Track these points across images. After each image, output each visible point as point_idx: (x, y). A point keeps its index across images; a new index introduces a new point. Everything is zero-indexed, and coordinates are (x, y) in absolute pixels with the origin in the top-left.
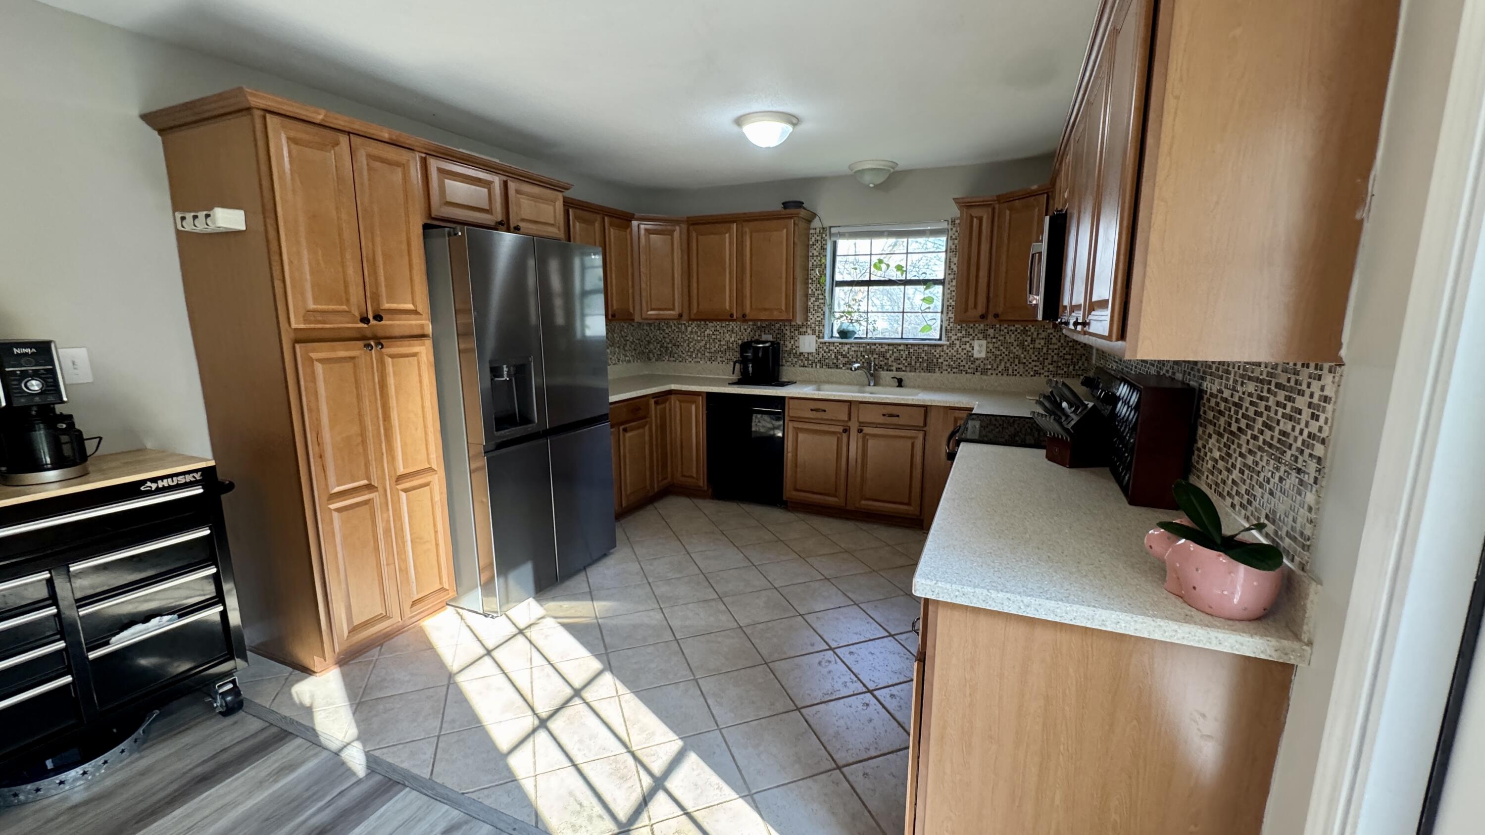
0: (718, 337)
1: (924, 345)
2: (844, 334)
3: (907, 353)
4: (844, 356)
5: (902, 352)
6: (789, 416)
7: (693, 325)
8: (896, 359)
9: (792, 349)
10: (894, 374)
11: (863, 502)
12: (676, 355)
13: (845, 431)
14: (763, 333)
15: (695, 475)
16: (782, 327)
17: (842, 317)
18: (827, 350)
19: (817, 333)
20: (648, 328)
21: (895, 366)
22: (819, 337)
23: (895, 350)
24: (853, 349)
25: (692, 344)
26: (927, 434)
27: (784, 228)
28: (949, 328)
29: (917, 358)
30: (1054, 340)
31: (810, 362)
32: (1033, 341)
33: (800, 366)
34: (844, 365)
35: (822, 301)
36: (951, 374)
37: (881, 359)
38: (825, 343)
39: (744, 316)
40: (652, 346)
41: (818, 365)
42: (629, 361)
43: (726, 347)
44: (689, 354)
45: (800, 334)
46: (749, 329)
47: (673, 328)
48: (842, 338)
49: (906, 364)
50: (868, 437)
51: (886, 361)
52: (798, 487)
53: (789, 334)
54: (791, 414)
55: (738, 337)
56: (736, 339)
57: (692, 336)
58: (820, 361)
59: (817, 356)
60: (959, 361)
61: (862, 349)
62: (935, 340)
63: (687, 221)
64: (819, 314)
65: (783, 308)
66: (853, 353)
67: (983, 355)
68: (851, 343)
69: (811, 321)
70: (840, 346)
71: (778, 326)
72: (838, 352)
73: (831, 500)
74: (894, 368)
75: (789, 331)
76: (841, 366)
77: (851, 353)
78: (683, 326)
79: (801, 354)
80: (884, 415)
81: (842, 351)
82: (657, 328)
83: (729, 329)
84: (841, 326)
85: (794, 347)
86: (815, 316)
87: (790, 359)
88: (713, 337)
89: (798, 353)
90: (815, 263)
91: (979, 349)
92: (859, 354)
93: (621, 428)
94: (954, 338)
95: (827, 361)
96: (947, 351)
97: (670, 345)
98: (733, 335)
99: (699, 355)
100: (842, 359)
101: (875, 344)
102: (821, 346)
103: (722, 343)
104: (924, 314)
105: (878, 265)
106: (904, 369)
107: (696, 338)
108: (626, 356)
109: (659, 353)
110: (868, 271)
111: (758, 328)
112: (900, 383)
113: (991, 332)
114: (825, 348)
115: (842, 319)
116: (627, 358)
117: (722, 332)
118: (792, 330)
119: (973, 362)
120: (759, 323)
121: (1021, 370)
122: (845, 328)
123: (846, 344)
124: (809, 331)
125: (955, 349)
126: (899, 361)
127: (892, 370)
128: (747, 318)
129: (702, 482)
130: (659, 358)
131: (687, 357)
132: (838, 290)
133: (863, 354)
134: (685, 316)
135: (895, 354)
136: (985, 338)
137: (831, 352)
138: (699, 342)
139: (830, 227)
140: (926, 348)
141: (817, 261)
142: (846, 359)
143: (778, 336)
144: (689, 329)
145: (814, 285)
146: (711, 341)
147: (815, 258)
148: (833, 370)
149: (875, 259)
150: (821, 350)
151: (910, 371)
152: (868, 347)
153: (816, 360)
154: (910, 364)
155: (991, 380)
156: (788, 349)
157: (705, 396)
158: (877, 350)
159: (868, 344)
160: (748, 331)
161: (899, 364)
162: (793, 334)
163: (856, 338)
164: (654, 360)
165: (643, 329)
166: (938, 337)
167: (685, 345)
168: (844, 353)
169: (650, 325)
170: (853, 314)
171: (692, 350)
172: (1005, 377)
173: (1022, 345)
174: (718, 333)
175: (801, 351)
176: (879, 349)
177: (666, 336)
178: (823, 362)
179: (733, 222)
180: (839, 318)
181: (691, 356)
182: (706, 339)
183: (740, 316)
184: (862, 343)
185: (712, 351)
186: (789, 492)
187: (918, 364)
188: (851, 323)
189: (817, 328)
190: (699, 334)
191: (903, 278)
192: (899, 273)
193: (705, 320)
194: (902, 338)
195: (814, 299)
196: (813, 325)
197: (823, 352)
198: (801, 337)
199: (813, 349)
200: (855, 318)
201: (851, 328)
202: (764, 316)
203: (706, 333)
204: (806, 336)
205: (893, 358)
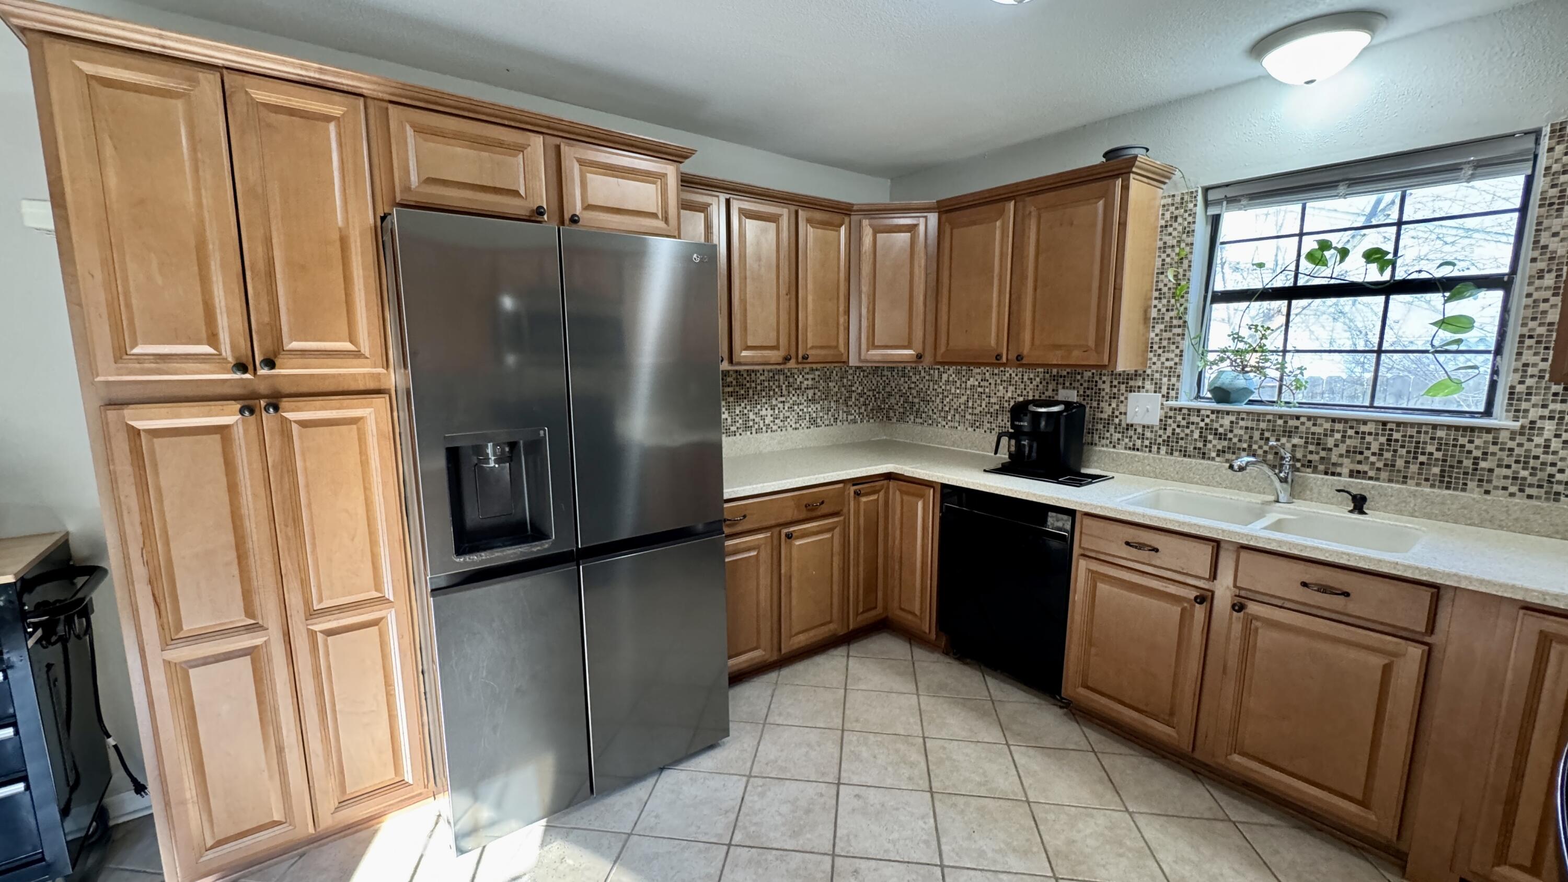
0: (987, 390)
1: (1435, 427)
2: (1222, 394)
3: (1383, 439)
4: (1221, 437)
5: (1369, 439)
6: (1080, 547)
7: (951, 372)
8: (1353, 452)
9: (1113, 416)
10: (1345, 481)
11: (1236, 758)
12: (924, 415)
13: (1200, 599)
14: (1060, 387)
15: (918, 612)
16: (1097, 378)
17: (1222, 360)
18: (1184, 423)
19: (1164, 390)
20: (889, 374)
21: (1347, 465)
22: (1167, 397)
23: (1350, 432)
24: (1242, 423)
25: (948, 400)
26: (1436, 654)
27: (1100, 198)
28: (1520, 388)
29: (1414, 453)
31: (1147, 443)
33: (1127, 448)
34: (1220, 453)
35: (1179, 331)
36: (1519, 500)
37: (1311, 448)
38: (1180, 409)
39: (1019, 357)
40: (893, 401)
41: (1163, 449)
42: (854, 421)
43: (997, 407)
44: (942, 414)
45: (1131, 390)
46: (1038, 379)
47: (923, 374)
48: (1218, 402)
49: (1380, 465)
50: (1256, 623)
51: (1323, 454)
52: (1090, 682)
53: (1108, 390)
54: (1084, 545)
55: (1019, 392)
56: (1015, 395)
57: (948, 388)
58: (1167, 442)
59: (1161, 432)
60: (1550, 470)
61: (1263, 425)
62: (1472, 414)
63: (938, 208)
64: (1171, 355)
65: (1091, 343)
66: (1242, 432)
68: (1239, 413)
69: (1155, 368)
70: (1213, 417)
71: (1088, 374)
72: (1209, 428)
73: (1159, 728)
74: (1345, 471)
75: (1108, 384)
76: (1214, 454)
77: (1236, 431)
78: (936, 371)
79: (1130, 426)
80: (1304, 584)
81: (1216, 425)
82: (900, 373)
83: (1005, 378)
84: (1217, 378)
85: (1117, 413)
86: (1163, 359)
87: (1108, 435)
88: (980, 390)
89: (1124, 425)
90: (1168, 260)
92: (1257, 435)
93: (785, 531)
94: (1534, 413)
95: (1182, 443)
96: (1511, 444)
97: (916, 400)
98: (1011, 388)
99: (957, 416)
100: (1215, 442)
101: (1298, 418)
102: (1171, 414)
103: (993, 400)
104: (1441, 358)
105: (1318, 254)
106: (1371, 473)
107: (953, 391)
108: (848, 413)
109: (901, 410)
110: (1293, 267)
111: (1054, 378)
112: (1358, 506)
114: (1179, 418)
115: (1221, 365)
116: (850, 417)
117: (993, 382)
118: (1115, 383)
120: (1055, 371)
122: (1227, 382)
123: (1228, 413)
124: (1149, 385)
125: (1538, 440)
126: (1359, 457)
127: (1340, 475)
128: (1024, 361)
129: (927, 623)
130: (902, 418)
131: (940, 420)
132: (1219, 310)
133: (1267, 434)
134: (928, 359)
135: (1348, 441)
137: (1192, 427)
138: (958, 397)
139: (1206, 190)
141: (1173, 255)
142: (1226, 443)
143: (1088, 392)
144: (945, 376)
145: (1164, 301)
146: (976, 396)
147: (1169, 251)
148: (1193, 461)
149: (1310, 244)
150: (1170, 421)
151: (1390, 481)
152: (1280, 422)
153: (1160, 440)
154: (1390, 465)
156: (1105, 416)
157: (938, 488)
158: (1302, 429)
159: (1281, 416)
160: (1035, 383)
161: (1360, 462)
162: (1115, 390)
163: (1252, 402)
164: (894, 420)
165: (882, 376)
166: (1481, 409)
167: (938, 400)
168: (1221, 430)
169: (892, 369)
170: (1248, 356)
171: (947, 409)
174: (986, 384)
175: (1129, 422)
176: (1307, 427)
177: (913, 386)
178: (1172, 445)
179: (1009, 199)
180: (1214, 363)
181: (945, 418)
182: (968, 392)
183: (1013, 356)
184: (1265, 414)
185: (977, 411)
186: (1071, 685)
187: (1414, 468)
188: (1243, 371)
189: (1165, 380)
190: (958, 385)
191: (1386, 276)
192: (1374, 267)
193: (968, 364)
194: (1371, 406)
195: (1162, 327)
196: (1157, 376)
197: (1174, 426)
198: (1131, 396)
199: (1154, 419)
200: (1253, 362)
201: (1241, 383)
202: (1055, 358)
203: (969, 383)
204: (1143, 394)
205: (1343, 449)
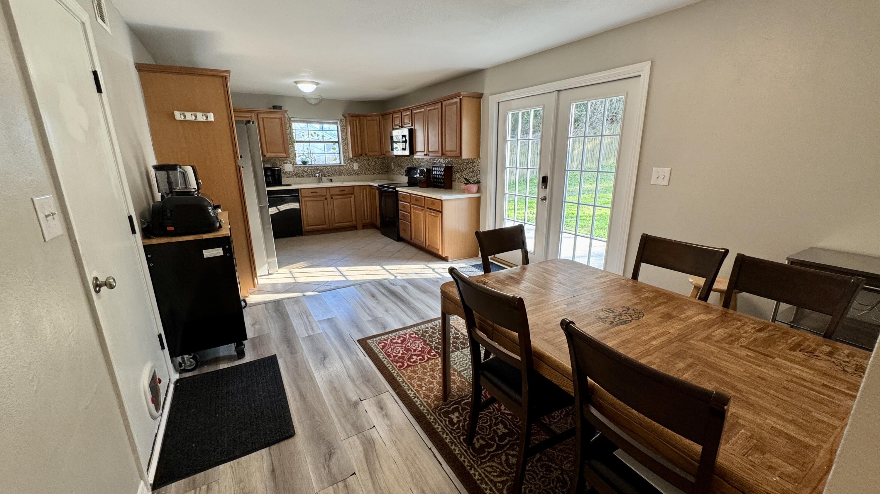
2: (304, 163)
3: (331, 169)
4: (306, 172)
5: (329, 169)
8: (327, 172)
10: (328, 177)
13: (326, 199)
16: (275, 161)
19: (292, 163)
22: (293, 165)
24: (309, 169)
28: (343, 159)
29: (335, 171)
30: (377, 162)
31: (291, 176)
32: (371, 163)
33: (287, 178)
34: (306, 175)
35: (290, 150)
36: (348, 175)
37: (322, 172)
38: (296, 167)
41: (295, 177)
45: (284, 163)
48: (303, 165)
49: (331, 173)
52: (310, 225)
53: (279, 164)
54: (302, 195)
58: (295, 175)
59: (293, 173)
60: (349, 171)
61: (312, 169)
62: (339, 164)
64: (291, 155)
65: (283, 152)
67: (357, 168)
68: (308, 167)
69: (289, 158)
70: (303, 168)
71: (272, 160)
72: (303, 171)
73: (324, 227)
74: (327, 175)
75: (278, 162)
77: (308, 171)
79: (286, 172)
80: (339, 191)
84: (302, 159)
85: (283, 169)
87: (283, 175)
89: (284, 172)
90: (288, 132)
91: (356, 166)
94: (347, 163)
96: (344, 168)
101: (318, 167)
106: (331, 175)
112: (331, 181)
113: (358, 160)
114: (297, 169)
118: (280, 162)
119: (354, 171)
121: (369, 173)
122: (304, 160)
123: (306, 167)
124: (288, 162)
125: (347, 167)
126: (329, 172)
128: (266, 157)
132: (296, 145)
136: (357, 162)
137: (300, 171)
139: (291, 118)
140: (338, 167)
143: (274, 165)
148: (302, 178)
150: (295, 170)
151: (333, 176)
152: (315, 168)
154: (333, 173)
155: (361, 176)
159: (316, 166)
162: (281, 164)
163: (309, 164)
170: (306, 154)
172: (365, 176)
173: (368, 164)
176: (320, 168)
178: (297, 175)
180: (300, 156)
184: (312, 166)
187: (335, 173)
188: (306, 158)
189: (292, 160)
194: (326, 164)
196: (290, 160)
198: (285, 165)
199: (291, 170)
201: (306, 160)
202: (274, 156)
204: (287, 164)
205: (326, 172)
